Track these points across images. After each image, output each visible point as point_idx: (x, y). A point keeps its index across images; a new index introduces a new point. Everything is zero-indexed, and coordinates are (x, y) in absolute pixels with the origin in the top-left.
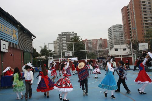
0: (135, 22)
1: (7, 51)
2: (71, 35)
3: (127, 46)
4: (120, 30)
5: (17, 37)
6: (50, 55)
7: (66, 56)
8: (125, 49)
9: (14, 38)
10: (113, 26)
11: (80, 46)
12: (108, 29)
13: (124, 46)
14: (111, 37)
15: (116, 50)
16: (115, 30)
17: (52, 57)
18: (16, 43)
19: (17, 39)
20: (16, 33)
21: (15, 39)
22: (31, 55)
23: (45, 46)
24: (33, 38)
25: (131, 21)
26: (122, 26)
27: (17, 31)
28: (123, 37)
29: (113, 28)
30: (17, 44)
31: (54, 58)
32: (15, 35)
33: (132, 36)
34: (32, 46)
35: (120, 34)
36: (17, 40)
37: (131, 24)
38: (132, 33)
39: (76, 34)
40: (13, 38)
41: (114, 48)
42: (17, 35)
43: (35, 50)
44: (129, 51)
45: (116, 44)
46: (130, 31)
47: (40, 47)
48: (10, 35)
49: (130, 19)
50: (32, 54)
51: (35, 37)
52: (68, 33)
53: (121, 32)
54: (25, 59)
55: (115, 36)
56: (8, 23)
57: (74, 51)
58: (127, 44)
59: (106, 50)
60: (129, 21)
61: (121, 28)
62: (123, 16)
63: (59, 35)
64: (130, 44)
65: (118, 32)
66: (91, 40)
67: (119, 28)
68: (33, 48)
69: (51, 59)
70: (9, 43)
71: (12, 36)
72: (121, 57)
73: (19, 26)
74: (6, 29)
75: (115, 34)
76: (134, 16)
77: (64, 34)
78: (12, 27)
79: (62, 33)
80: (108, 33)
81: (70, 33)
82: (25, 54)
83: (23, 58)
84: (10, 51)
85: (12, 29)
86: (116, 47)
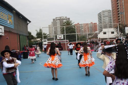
0: (124, 7)
1: (3, 35)
2: (64, 19)
3: (114, 29)
4: (109, 15)
5: (13, 22)
6: (44, 38)
7: (58, 38)
8: (113, 33)
9: (10, 22)
10: (103, 11)
11: (72, 30)
12: (98, 14)
13: (112, 30)
14: (100, 21)
15: (105, 33)
16: (104, 15)
17: (47, 40)
18: (12, 27)
19: (13, 23)
20: (12, 18)
21: (10, 24)
22: (26, 38)
23: (41, 30)
24: (28, 22)
25: (119, 7)
26: (111, 11)
27: (13, 16)
28: (111, 21)
29: (103, 13)
31: (48, 41)
32: (10, 20)
33: (120, 20)
34: (27, 29)
35: (109, 18)
36: (13, 25)
37: (119, 9)
38: (120, 17)
39: (69, 19)
40: (8, 23)
41: (102, 31)
42: (13, 20)
43: (30, 33)
44: (117, 34)
45: (105, 28)
46: (118, 15)
47: (36, 30)
48: (5, 20)
49: (119, 4)
50: (28, 37)
51: (30, 22)
52: (61, 18)
53: (110, 17)
54: (21, 41)
55: (104, 20)
56: (4, 9)
57: (65, 34)
58: (115, 27)
59: (96, 33)
60: (118, 6)
61: (110, 13)
62: (112, 2)
63: (54, 20)
64: (117, 28)
65: (107, 16)
66: (82, 24)
67: (108, 13)
68: (29, 32)
69: (46, 41)
70: (5, 27)
71: (8, 21)
72: (109, 40)
73: (14, 11)
74: (2, 15)
75: (104, 19)
76: (123, 1)
77: (57, 18)
78: (8, 13)
79: (56, 18)
80: (98, 17)
81: (63, 18)
82: (21, 37)
83: (19, 40)
84: (6, 35)
86: (104, 30)
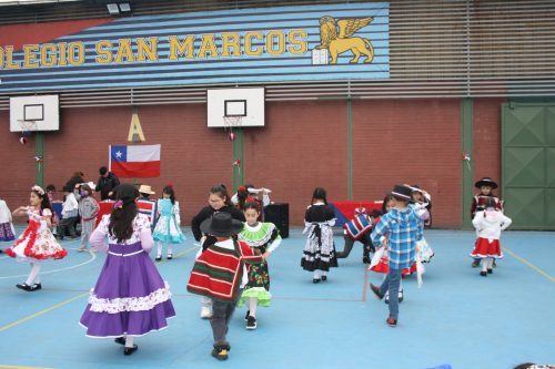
9: (338, 56)
20: (365, 29)
27: (385, 12)
30: (386, 76)
40: (320, 61)
48: (286, 55)
54: (506, 143)
56: (272, 9)
85: (316, 23)
